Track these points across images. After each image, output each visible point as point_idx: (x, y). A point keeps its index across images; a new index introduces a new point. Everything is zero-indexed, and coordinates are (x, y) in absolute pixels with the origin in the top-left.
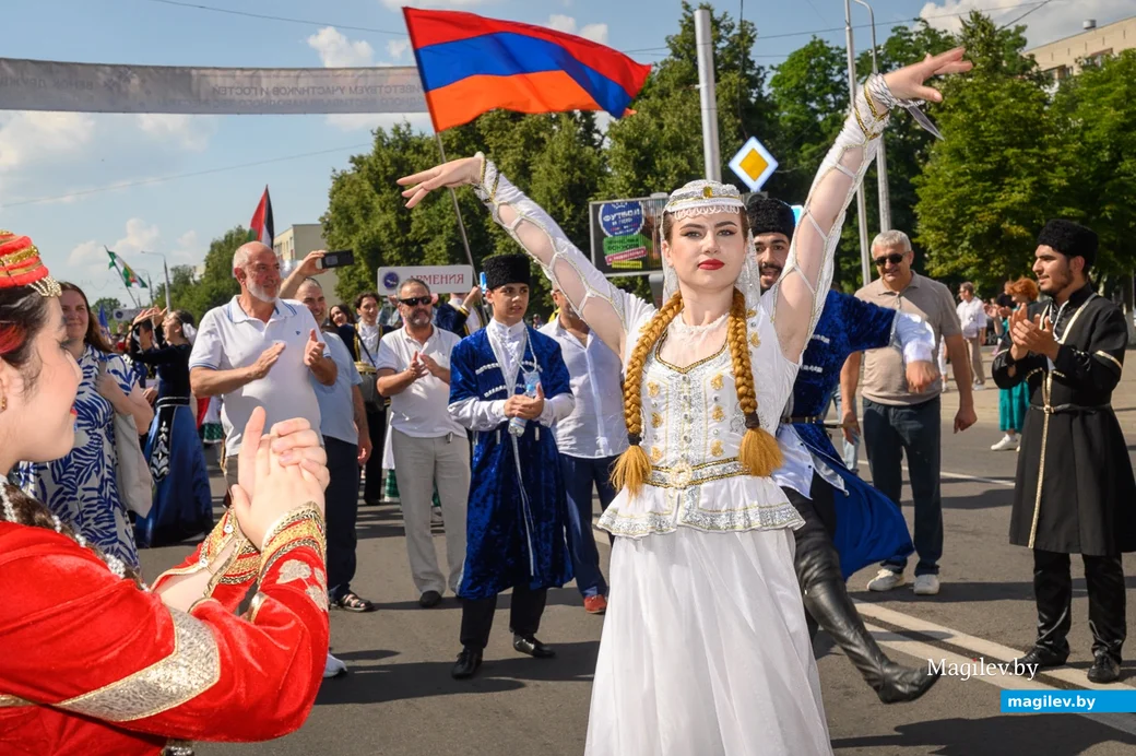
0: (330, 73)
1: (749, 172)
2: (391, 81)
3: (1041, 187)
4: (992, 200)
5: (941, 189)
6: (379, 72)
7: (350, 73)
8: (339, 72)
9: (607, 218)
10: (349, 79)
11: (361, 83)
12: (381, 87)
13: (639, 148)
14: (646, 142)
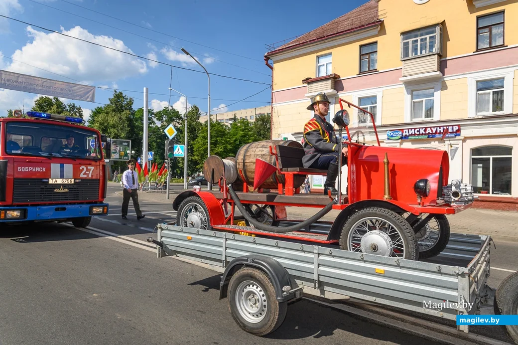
0: (33, 78)
1: (169, 133)
2: (57, 86)
3: (225, 148)
4: (214, 150)
5: (201, 146)
6: (52, 81)
7: (40, 79)
8: (36, 78)
9: (92, 144)
10: (40, 82)
11: (45, 84)
12: (53, 87)
13: (104, 125)
14: (106, 124)
